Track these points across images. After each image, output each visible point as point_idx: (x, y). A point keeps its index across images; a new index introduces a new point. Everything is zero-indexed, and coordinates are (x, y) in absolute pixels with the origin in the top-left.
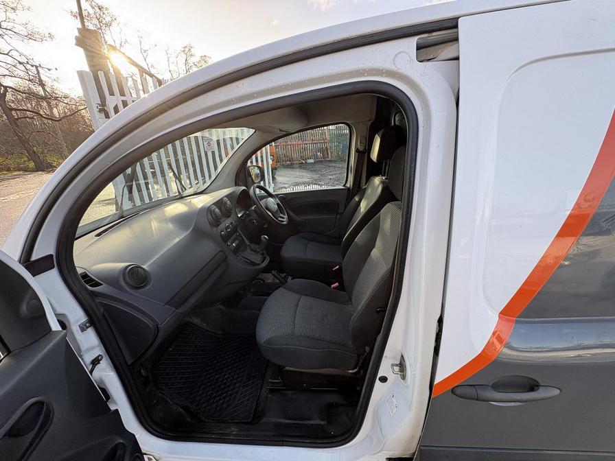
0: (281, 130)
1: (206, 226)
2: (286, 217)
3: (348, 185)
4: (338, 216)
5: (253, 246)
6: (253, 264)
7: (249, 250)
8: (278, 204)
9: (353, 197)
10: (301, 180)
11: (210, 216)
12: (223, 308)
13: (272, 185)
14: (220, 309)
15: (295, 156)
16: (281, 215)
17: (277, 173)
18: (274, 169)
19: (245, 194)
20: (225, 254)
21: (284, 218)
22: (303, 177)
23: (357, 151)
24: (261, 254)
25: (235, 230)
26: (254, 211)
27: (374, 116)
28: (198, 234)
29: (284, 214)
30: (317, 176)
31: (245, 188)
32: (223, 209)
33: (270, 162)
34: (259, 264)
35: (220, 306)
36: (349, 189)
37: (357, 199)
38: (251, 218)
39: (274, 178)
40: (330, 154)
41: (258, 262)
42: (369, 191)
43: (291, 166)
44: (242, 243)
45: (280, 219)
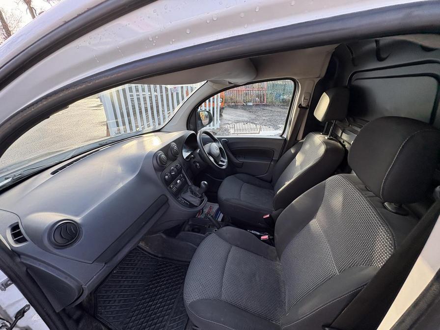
0: (230, 83)
1: (151, 172)
2: (226, 161)
3: (285, 136)
4: (272, 163)
5: (193, 187)
6: (191, 206)
7: (189, 192)
8: (220, 149)
9: (289, 148)
10: (241, 119)
11: (155, 162)
12: (164, 236)
13: (219, 122)
14: (162, 237)
15: (238, 99)
16: (222, 159)
17: (224, 112)
18: (222, 109)
19: (193, 137)
20: (166, 197)
21: (224, 162)
22: (243, 116)
23: (300, 106)
24: (200, 198)
25: (179, 172)
26: (199, 153)
27: (323, 74)
28: (142, 178)
29: (225, 158)
30: (253, 116)
31: (193, 132)
32: (170, 153)
33: (220, 104)
34: (197, 206)
35: (161, 234)
36: (285, 140)
37: (293, 151)
38: (195, 160)
39: (221, 115)
40: (265, 100)
41: (196, 205)
42: (307, 147)
43: (235, 107)
44: (184, 183)
45: (220, 163)
